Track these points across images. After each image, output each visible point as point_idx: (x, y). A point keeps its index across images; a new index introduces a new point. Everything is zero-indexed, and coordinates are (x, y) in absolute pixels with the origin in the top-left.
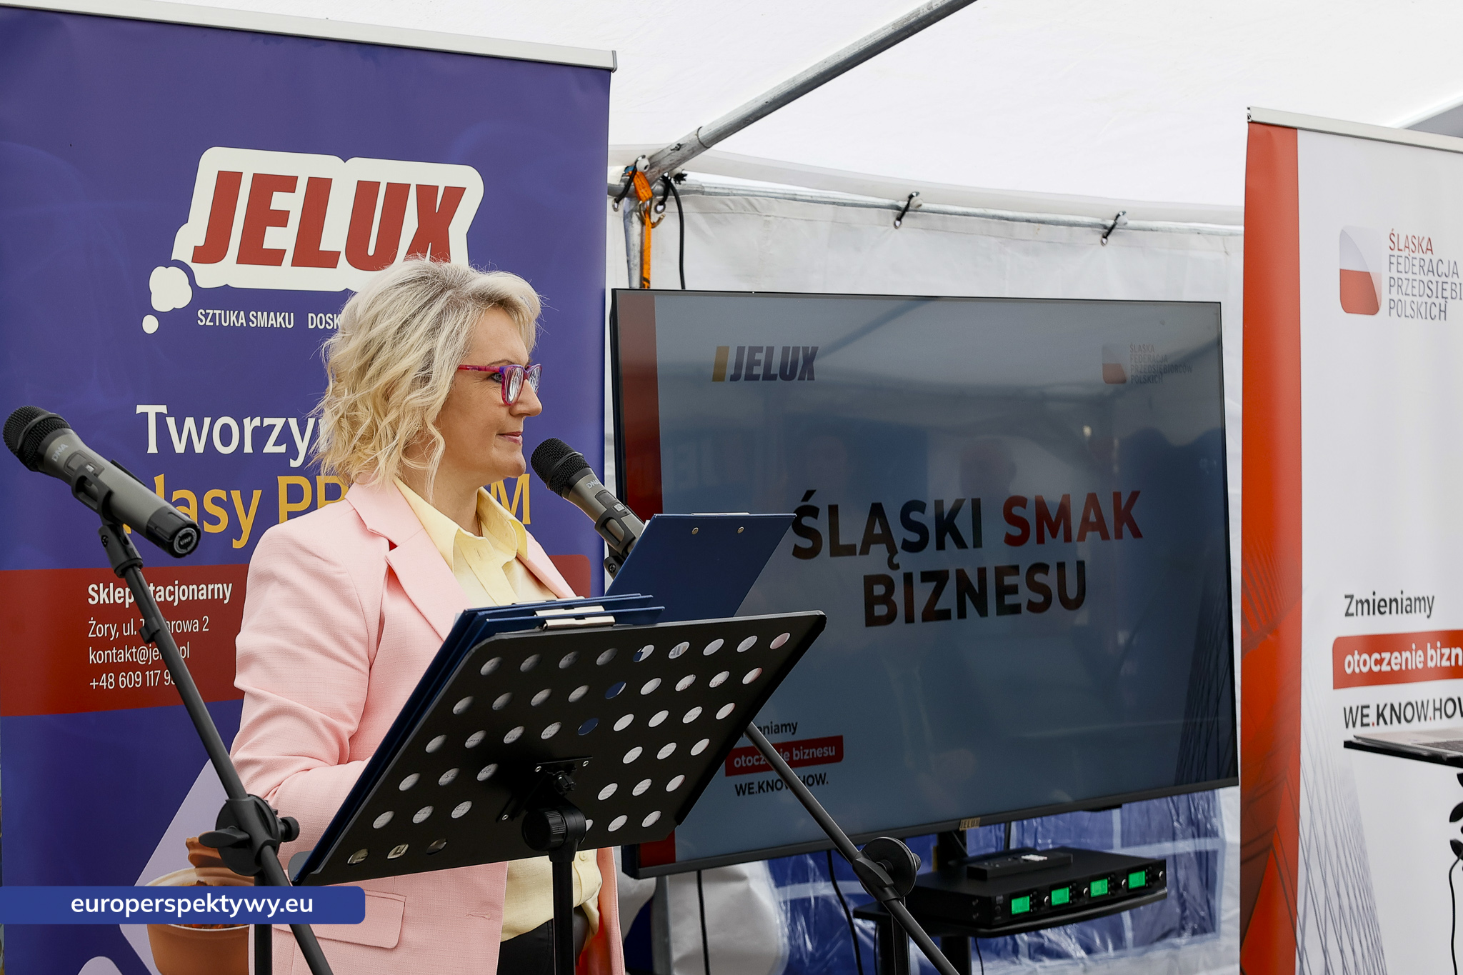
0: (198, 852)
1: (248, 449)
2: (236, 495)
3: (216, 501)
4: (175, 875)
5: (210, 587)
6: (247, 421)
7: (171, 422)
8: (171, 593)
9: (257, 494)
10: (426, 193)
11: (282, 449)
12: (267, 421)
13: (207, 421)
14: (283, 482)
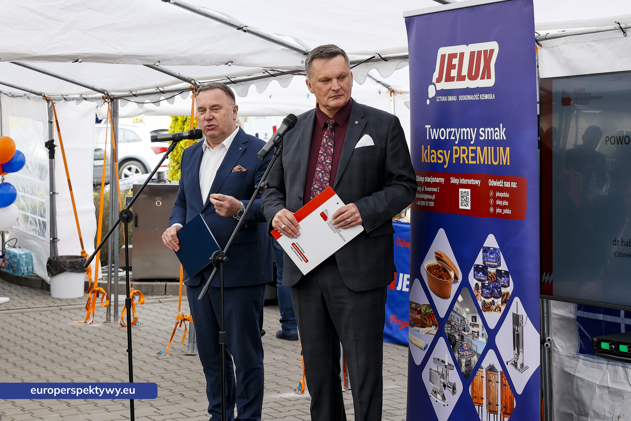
0: (437, 256)
1: (448, 138)
2: (445, 151)
3: (440, 153)
4: (432, 261)
5: (439, 179)
6: (447, 129)
7: (431, 129)
8: (431, 180)
9: (449, 151)
10: (485, 52)
11: (454, 138)
12: (452, 129)
13: (438, 129)
14: (455, 148)
